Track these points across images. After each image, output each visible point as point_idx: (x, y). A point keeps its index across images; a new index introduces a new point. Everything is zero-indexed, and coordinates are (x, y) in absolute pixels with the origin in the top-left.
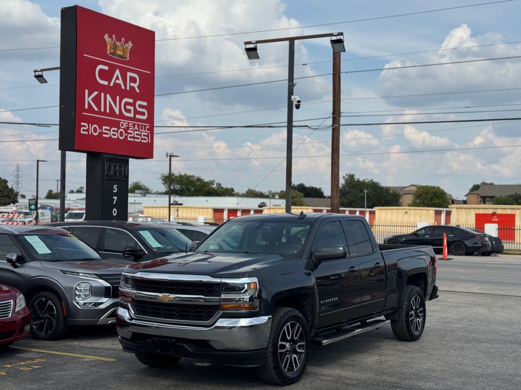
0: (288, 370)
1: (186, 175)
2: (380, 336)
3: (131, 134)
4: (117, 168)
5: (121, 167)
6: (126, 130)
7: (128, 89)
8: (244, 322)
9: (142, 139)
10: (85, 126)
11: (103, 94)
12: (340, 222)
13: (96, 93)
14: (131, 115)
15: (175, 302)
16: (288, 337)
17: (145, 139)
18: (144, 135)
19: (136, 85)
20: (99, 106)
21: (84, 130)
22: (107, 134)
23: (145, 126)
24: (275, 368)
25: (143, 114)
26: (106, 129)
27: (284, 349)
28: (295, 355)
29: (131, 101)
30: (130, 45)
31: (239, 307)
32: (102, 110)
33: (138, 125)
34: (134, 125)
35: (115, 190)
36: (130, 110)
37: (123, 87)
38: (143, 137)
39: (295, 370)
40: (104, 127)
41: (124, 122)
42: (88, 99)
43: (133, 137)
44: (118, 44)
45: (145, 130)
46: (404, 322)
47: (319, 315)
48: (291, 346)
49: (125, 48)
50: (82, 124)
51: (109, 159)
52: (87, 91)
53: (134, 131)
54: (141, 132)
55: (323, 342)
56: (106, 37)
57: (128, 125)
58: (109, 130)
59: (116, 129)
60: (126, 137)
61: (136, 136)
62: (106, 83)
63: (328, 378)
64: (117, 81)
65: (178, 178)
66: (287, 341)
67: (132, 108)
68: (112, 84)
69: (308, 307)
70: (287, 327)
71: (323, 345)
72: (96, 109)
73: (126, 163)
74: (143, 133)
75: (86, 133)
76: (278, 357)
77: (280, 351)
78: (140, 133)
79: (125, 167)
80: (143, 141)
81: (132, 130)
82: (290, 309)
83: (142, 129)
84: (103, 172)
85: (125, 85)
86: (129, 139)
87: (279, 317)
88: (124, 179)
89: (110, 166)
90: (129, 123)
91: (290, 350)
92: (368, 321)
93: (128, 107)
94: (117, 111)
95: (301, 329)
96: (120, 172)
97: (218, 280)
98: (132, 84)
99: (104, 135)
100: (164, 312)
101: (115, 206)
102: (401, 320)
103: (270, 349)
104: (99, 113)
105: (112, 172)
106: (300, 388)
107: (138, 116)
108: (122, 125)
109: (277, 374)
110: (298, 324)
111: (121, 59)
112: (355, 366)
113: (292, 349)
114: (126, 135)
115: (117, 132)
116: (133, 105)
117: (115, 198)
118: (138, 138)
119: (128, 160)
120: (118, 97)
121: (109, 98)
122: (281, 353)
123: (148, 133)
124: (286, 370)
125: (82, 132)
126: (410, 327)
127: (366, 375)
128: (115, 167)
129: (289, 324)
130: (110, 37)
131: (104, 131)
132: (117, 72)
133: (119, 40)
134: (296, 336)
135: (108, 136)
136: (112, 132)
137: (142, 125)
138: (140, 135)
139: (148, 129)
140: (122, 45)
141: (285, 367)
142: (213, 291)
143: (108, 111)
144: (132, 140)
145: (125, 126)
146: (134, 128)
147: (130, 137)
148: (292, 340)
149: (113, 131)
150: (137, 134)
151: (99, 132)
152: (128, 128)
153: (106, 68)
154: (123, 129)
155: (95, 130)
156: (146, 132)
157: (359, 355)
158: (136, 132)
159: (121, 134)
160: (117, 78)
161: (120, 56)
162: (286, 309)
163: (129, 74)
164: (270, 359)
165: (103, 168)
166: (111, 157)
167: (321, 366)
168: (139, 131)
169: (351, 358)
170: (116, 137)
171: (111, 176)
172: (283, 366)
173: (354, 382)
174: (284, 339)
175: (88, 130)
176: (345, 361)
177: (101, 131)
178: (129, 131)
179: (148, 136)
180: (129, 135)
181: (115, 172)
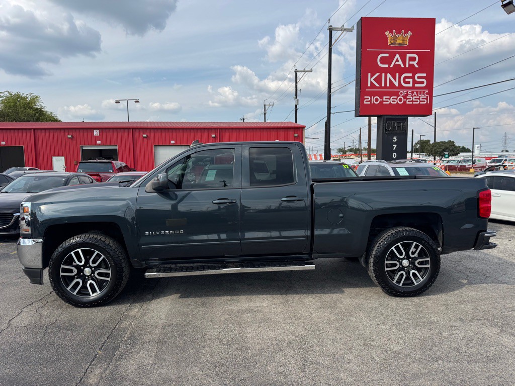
3: (410, 99)
4: (396, 124)
5: (399, 123)
6: (405, 97)
7: (407, 66)
11: (383, 74)
13: (377, 74)
14: (411, 85)
17: (424, 101)
18: (422, 99)
19: (415, 63)
20: (380, 83)
21: (366, 101)
22: (387, 101)
23: (424, 92)
25: (423, 83)
26: (385, 99)
29: (410, 75)
30: (410, 33)
32: (383, 85)
33: (417, 92)
34: (413, 92)
35: (395, 140)
36: (410, 82)
37: (402, 66)
38: (421, 100)
40: (384, 97)
41: (403, 91)
42: (371, 79)
43: (412, 101)
44: (398, 35)
45: (423, 94)
49: (404, 38)
50: (365, 97)
51: (388, 119)
52: (369, 74)
53: (413, 97)
54: (420, 96)
56: (387, 33)
57: (407, 93)
58: (389, 99)
59: (396, 97)
60: (405, 102)
61: (414, 100)
62: (387, 66)
64: (397, 63)
67: (411, 80)
68: (392, 66)
72: (377, 85)
73: (406, 120)
74: (421, 97)
75: (369, 103)
78: (418, 97)
79: (404, 123)
80: (421, 103)
81: (411, 96)
83: (420, 94)
84: (383, 128)
85: (405, 64)
86: (407, 103)
88: (404, 131)
89: (389, 124)
90: (407, 91)
93: (407, 80)
94: (397, 84)
96: (399, 127)
98: (411, 63)
99: (384, 103)
101: (395, 151)
104: (381, 87)
105: (391, 128)
107: (416, 85)
108: (401, 93)
111: (402, 46)
114: (405, 100)
115: (396, 99)
116: (413, 77)
117: (395, 146)
118: (417, 101)
119: (407, 118)
120: (397, 74)
121: (389, 76)
123: (427, 97)
125: (365, 103)
128: (394, 124)
130: (391, 32)
131: (384, 100)
132: (397, 56)
133: (399, 32)
135: (388, 103)
136: (391, 100)
137: (421, 91)
138: (419, 99)
139: (426, 94)
140: (402, 35)
143: (388, 85)
144: (411, 103)
145: (404, 94)
146: (412, 94)
149: (393, 99)
150: (415, 99)
151: (380, 101)
152: (407, 95)
153: (387, 55)
154: (402, 96)
155: (377, 100)
156: (425, 96)
158: (414, 97)
159: (400, 100)
160: (397, 60)
161: (400, 44)
163: (408, 56)
165: (383, 125)
166: (391, 117)
168: (418, 96)
170: (395, 103)
171: (391, 130)
175: (370, 101)
178: (407, 97)
179: (427, 99)
180: (408, 100)
181: (394, 127)
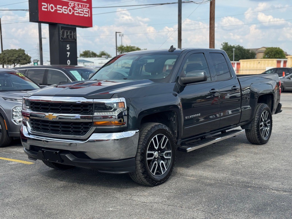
0: (156, 174)
1: (130, 46)
2: (237, 141)
3: (77, 10)
4: (69, 33)
5: (71, 33)
6: (73, 8)
8: (115, 136)
9: (85, 14)
10: (45, 5)
12: (203, 53)
15: (57, 120)
16: (155, 147)
17: (87, 14)
18: (86, 12)
21: (44, 8)
22: (60, 11)
23: (86, 6)
24: (143, 173)
26: (59, 8)
27: (152, 157)
28: (162, 162)
31: (110, 124)
33: (81, 5)
34: (78, 5)
35: (68, 48)
38: (85, 13)
39: (163, 173)
40: (58, 6)
41: (72, 3)
43: (78, 13)
45: (86, 8)
46: (255, 131)
47: (184, 127)
48: (159, 154)
50: (43, 4)
51: (62, 28)
53: (79, 9)
54: (84, 9)
55: (188, 149)
57: (74, 4)
58: (62, 8)
60: (73, 13)
61: (80, 12)
63: (192, 178)
65: (126, 48)
66: (155, 150)
69: (174, 122)
70: (155, 139)
71: (188, 152)
73: (75, 30)
74: (85, 10)
75: (46, 10)
76: (146, 164)
77: (148, 159)
78: (82, 10)
79: (74, 33)
80: (85, 16)
81: (77, 8)
82: (157, 124)
83: (84, 7)
84: (59, 36)
86: (75, 14)
87: (147, 131)
88: (74, 41)
89: (63, 32)
90: (75, 3)
91: (158, 157)
92: (227, 131)
95: (168, 140)
96: (71, 36)
97: (91, 101)
99: (58, 12)
100: (51, 128)
101: (69, 58)
102: (253, 130)
103: (139, 158)
105: (65, 36)
106: (166, 188)
108: (70, 5)
109: (146, 178)
110: (165, 136)
112: (215, 166)
113: (161, 156)
114: (73, 11)
115: (67, 9)
117: (69, 53)
118: (82, 14)
119: (76, 29)
122: (149, 161)
123: (89, 10)
124: (154, 174)
125: (43, 9)
126: (260, 134)
127: (223, 175)
128: (67, 33)
129: (156, 136)
131: (58, 9)
134: (163, 146)
135: (61, 12)
136: (64, 10)
137: (84, 5)
138: (83, 11)
139: (88, 8)
141: (153, 171)
142: (87, 110)
144: (78, 14)
145: (72, 5)
146: (78, 6)
147: (76, 13)
148: (159, 149)
149: (65, 8)
150: (81, 11)
151: (55, 9)
154: (71, 7)
155: (52, 8)
156: (87, 10)
157: (219, 157)
158: (80, 10)
159: (70, 11)
162: (153, 124)
164: (139, 166)
165: (59, 34)
166: (64, 26)
167: (188, 167)
168: (82, 9)
169: (213, 160)
170: (66, 13)
171: (65, 39)
172: (151, 171)
173: (213, 182)
174: (152, 148)
175: (47, 8)
176: (208, 162)
177: (56, 8)
178: (75, 9)
179: (88, 12)
180: (76, 12)
181: (67, 36)
